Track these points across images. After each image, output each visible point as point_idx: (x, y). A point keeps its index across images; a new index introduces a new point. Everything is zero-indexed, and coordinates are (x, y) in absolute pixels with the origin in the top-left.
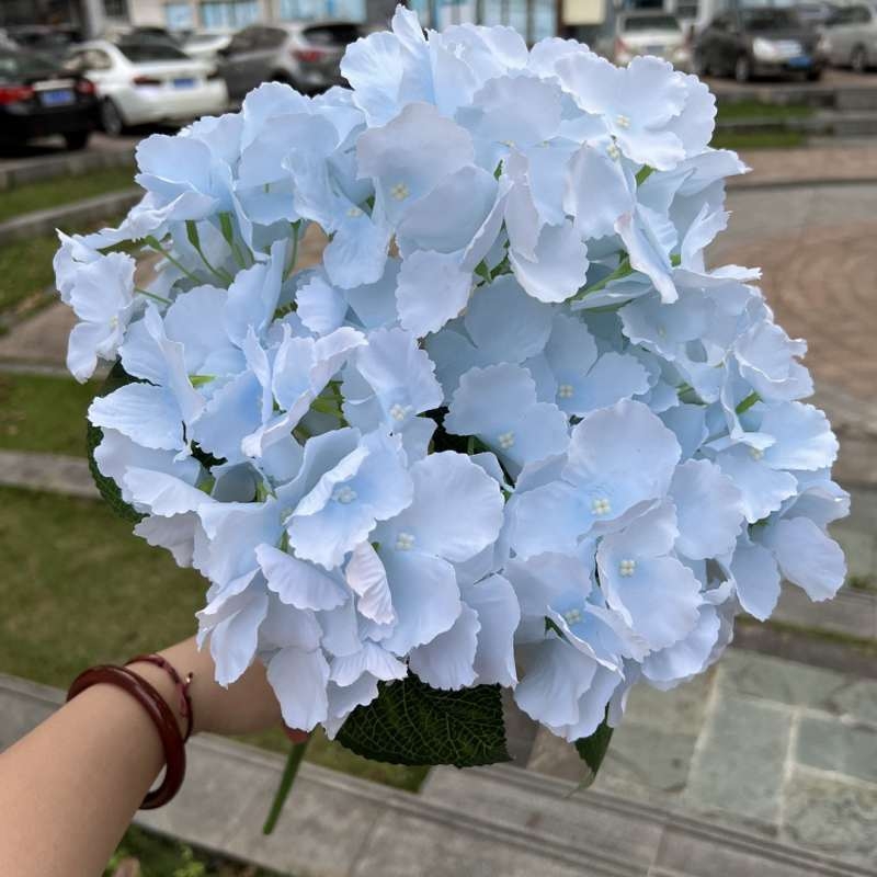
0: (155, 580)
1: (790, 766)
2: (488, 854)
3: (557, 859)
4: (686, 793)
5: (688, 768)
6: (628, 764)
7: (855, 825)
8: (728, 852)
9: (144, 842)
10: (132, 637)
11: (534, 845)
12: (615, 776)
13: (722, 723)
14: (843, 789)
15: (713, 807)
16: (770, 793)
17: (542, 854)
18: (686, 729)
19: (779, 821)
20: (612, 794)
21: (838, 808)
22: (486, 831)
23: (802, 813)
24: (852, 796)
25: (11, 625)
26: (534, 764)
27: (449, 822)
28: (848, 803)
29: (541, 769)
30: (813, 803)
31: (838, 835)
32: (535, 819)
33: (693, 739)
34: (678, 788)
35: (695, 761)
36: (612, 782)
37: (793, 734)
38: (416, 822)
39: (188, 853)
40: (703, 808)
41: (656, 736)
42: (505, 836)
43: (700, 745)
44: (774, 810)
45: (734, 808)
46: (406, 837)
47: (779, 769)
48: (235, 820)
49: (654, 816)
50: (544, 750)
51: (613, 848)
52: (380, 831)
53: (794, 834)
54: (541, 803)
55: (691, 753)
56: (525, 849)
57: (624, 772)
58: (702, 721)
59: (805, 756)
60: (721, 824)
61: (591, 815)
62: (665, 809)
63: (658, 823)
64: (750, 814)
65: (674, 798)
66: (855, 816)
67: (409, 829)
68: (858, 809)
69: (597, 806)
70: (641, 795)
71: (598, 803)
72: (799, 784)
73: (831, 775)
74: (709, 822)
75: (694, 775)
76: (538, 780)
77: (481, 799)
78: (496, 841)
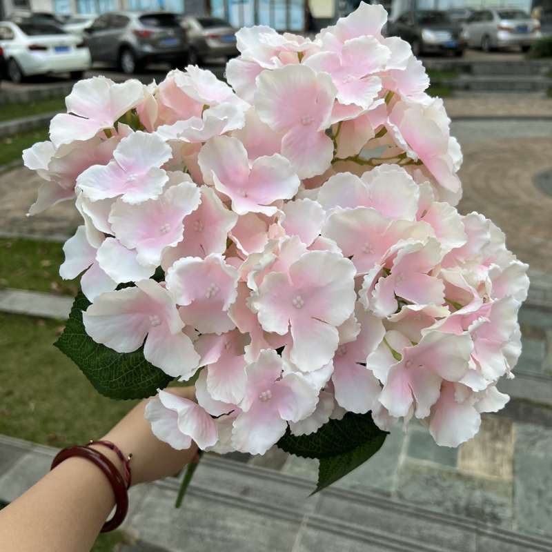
0: (27, 359)
1: (403, 458)
2: (212, 509)
3: (252, 511)
7: (436, 490)
8: (357, 506)
10: (10, 393)
11: (239, 503)
12: (299, 466)
14: (431, 470)
15: (357, 483)
16: (389, 473)
17: (242, 508)
19: (393, 489)
21: (427, 481)
22: (212, 496)
23: (406, 484)
24: (436, 474)
28: (433, 477)
29: (255, 464)
30: (413, 478)
31: (425, 496)
32: (246, 491)
36: (297, 470)
37: (406, 440)
38: (170, 493)
42: (222, 499)
44: (390, 484)
45: (367, 483)
46: (164, 501)
47: (396, 460)
51: (290, 505)
52: (149, 499)
53: (401, 496)
54: (250, 482)
56: (233, 506)
57: (305, 464)
59: (412, 452)
60: (359, 492)
61: (279, 488)
64: (376, 486)
66: (436, 485)
67: (164, 496)
68: (438, 481)
69: (284, 482)
71: (284, 481)
72: (407, 467)
73: (426, 463)
77: (214, 481)
78: (216, 501)
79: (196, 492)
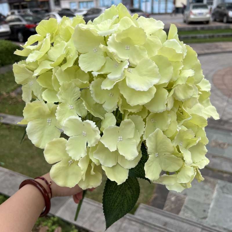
4: (207, 219)
5: (208, 213)
6: (191, 210)
9: (62, 223)
12: (187, 213)
13: (217, 201)
15: (215, 224)
18: (207, 202)
20: (187, 218)
22: (153, 227)
25: (29, 164)
26: (165, 209)
27: (143, 223)
29: (167, 210)
32: (166, 224)
33: (209, 204)
34: (205, 218)
35: (210, 211)
36: (186, 215)
38: (134, 223)
39: (74, 227)
40: (212, 224)
41: (199, 203)
42: (158, 228)
43: (211, 206)
45: (221, 225)
46: (131, 226)
48: (86, 219)
49: (199, 226)
50: (168, 205)
52: (124, 225)
54: (167, 220)
55: (209, 208)
57: (190, 212)
58: (212, 200)
60: (217, 229)
62: (202, 224)
63: (199, 227)
64: (225, 227)
65: (204, 221)
67: (132, 224)
70: (194, 219)
74: (214, 228)
75: (209, 215)
76: (166, 213)
77: (151, 217)
78: (155, 229)
79: (145, 224)
